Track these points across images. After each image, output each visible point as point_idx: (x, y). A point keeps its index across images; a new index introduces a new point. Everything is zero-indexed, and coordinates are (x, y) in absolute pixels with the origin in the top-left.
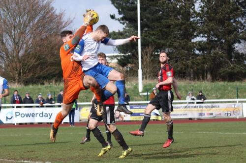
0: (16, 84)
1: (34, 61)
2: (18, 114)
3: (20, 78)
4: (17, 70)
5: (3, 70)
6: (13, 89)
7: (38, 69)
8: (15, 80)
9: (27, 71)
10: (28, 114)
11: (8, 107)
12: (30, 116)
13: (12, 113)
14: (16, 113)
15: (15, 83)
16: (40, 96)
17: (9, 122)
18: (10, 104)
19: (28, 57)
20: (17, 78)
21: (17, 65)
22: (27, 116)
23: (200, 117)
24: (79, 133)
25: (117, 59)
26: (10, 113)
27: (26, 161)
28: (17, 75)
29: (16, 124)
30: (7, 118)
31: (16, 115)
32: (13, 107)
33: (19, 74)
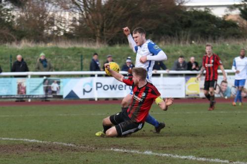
0: (97, 43)
1: (123, 11)
2: (99, 85)
3: (103, 35)
4: (98, 24)
5: (78, 23)
6: (93, 51)
7: (129, 21)
8: (95, 37)
9: (113, 26)
10: (113, 86)
11: (86, 76)
12: (115, 89)
13: (91, 84)
14: (97, 83)
15: (95, 41)
16: (128, 61)
17: (88, 96)
18: (88, 71)
19: (115, 6)
20: (99, 35)
21: (98, 17)
22: (112, 89)
24: (188, 113)
25: (240, 9)
26: (88, 83)
28: (98, 31)
29: (96, 100)
30: (84, 91)
31: (97, 87)
33: (102, 30)
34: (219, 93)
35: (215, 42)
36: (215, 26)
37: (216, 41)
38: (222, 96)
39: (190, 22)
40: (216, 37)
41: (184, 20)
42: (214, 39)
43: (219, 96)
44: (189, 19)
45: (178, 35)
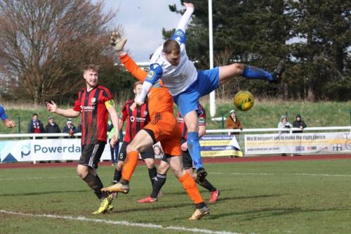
0: (36, 104)
1: (61, 72)
2: (37, 148)
3: (41, 96)
4: (36, 85)
5: (17, 85)
6: (31, 112)
7: (67, 82)
8: (33, 99)
9: (51, 87)
10: (52, 148)
11: (24, 138)
12: (54, 151)
13: (29, 147)
14: (35, 146)
15: (34, 103)
16: (69, 122)
17: (26, 159)
18: (26, 133)
19: (53, 66)
20: (37, 96)
21: (36, 78)
22: (51, 152)
23: (298, 152)
27: (50, 216)
28: (37, 92)
29: (35, 163)
30: (22, 154)
31: (35, 150)
32: (32, 138)
33: (40, 90)
34: (159, 154)
39: (129, 81)
41: (124, 80)
44: (128, 79)
45: (118, 95)
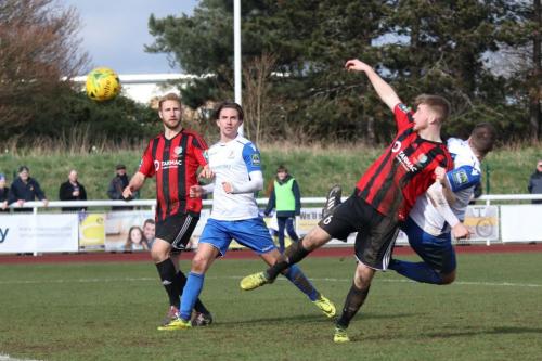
24: (81, 280)
25: (180, 88)
35: (133, 149)
36: (134, 119)
37: (136, 147)
38: (146, 248)
39: (87, 110)
40: (136, 139)
41: (78, 107)
42: (132, 143)
43: (140, 248)
44: (85, 106)
45: (67, 136)
